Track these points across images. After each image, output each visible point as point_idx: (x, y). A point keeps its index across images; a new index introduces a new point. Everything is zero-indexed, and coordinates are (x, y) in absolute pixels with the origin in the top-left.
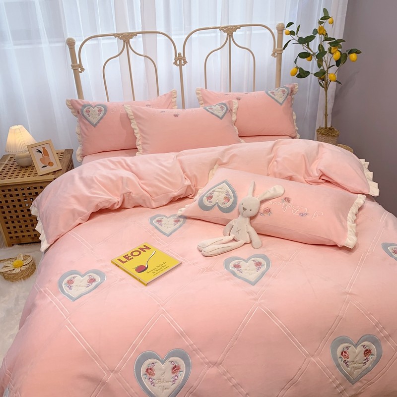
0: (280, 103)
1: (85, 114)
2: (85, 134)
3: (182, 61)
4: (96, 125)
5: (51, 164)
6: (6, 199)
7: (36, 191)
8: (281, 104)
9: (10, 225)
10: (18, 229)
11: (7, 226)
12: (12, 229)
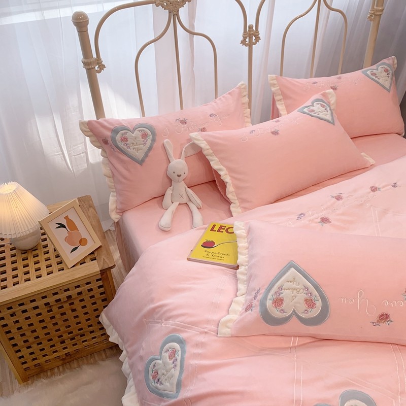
0: (387, 90)
1: (121, 145)
2: (125, 178)
3: (254, 38)
4: (143, 161)
5: (83, 242)
6: (15, 319)
7: (68, 293)
8: (389, 91)
9: (25, 352)
10: (38, 354)
11: (19, 354)
12: (28, 358)
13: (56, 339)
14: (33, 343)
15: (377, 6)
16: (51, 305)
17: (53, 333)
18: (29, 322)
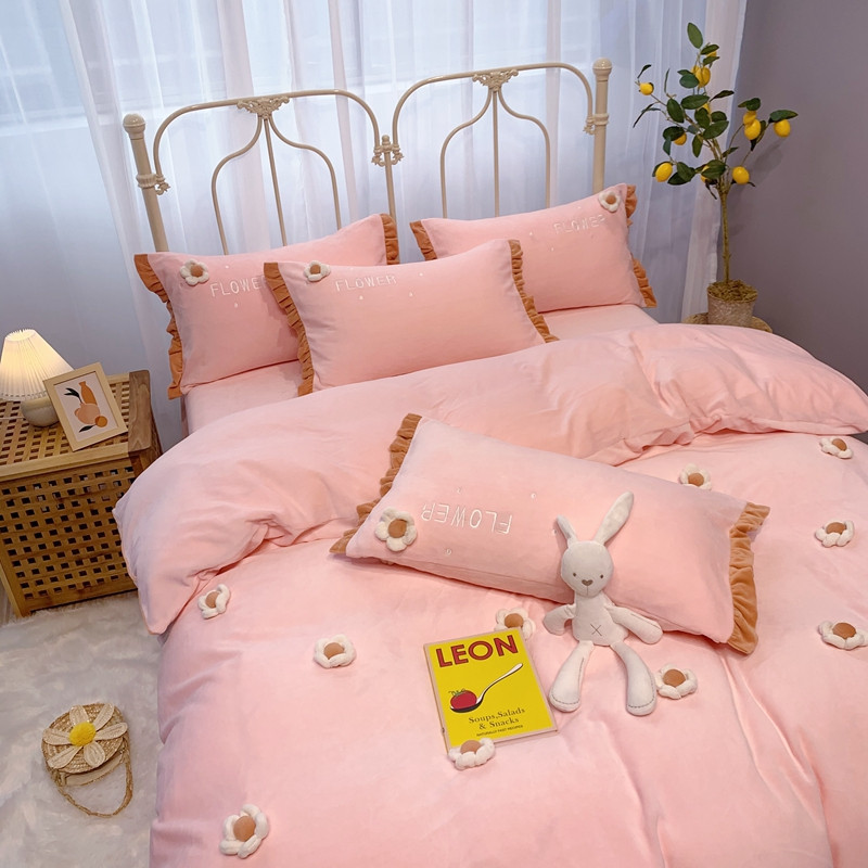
3: (392, 155)
10: (44, 574)
11: (18, 569)
12: (30, 578)
13: (69, 554)
14: (37, 554)
15: (597, 112)
16: (62, 496)
17: (65, 543)
18: (32, 518)
